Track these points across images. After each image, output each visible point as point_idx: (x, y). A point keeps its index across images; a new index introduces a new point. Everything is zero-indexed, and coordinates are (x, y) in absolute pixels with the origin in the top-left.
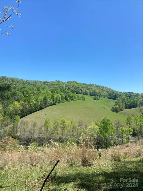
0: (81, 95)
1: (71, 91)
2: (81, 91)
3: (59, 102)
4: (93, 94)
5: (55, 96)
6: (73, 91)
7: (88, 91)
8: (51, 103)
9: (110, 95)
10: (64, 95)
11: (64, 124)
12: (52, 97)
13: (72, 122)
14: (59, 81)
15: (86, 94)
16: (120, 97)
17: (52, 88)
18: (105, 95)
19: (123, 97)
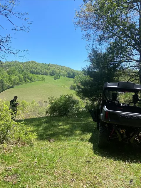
0: (40, 76)
1: (30, 72)
2: (41, 71)
3: (18, 84)
4: (53, 74)
5: (13, 78)
6: (32, 72)
7: (48, 72)
8: (9, 86)
9: (69, 74)
10: (22, 77)
11: (25, 105)
12: (10, 79)
13: (32, 103)
14: (15, 61)
15: (45, 74)
16: (78, 75)
17: (8, 70)
18: (64, 74)
19: (80, 76)
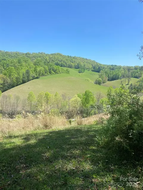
0: (65, 69)
1: (55, 64)
2: (66, 64)
3: (43, 75)
4: (77, 67)
5: (38, 69)
6: (57, 64)
7: (73, 64)
8: (34, 76)
9: (94, 68)
10: (47, 69)
11: (48, 97)
12: (35, 70)
13: (56, 95)
14: (42, 53)
15: (70, 67)
16: (104, 69)
17: (34, 61)
18: (89, 68)
19: (106, 70)
